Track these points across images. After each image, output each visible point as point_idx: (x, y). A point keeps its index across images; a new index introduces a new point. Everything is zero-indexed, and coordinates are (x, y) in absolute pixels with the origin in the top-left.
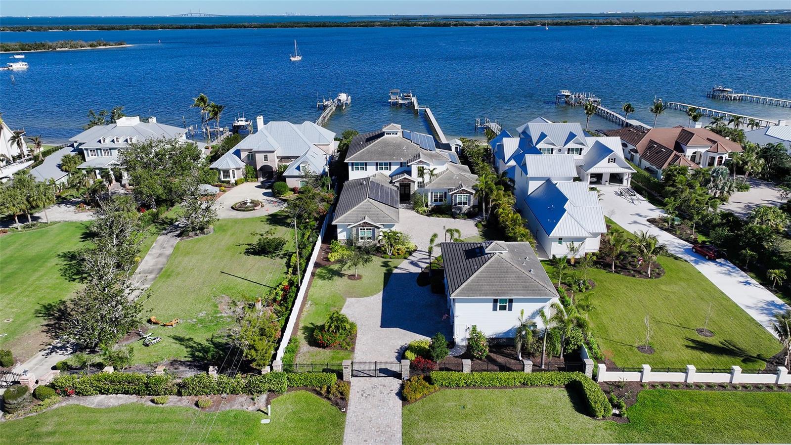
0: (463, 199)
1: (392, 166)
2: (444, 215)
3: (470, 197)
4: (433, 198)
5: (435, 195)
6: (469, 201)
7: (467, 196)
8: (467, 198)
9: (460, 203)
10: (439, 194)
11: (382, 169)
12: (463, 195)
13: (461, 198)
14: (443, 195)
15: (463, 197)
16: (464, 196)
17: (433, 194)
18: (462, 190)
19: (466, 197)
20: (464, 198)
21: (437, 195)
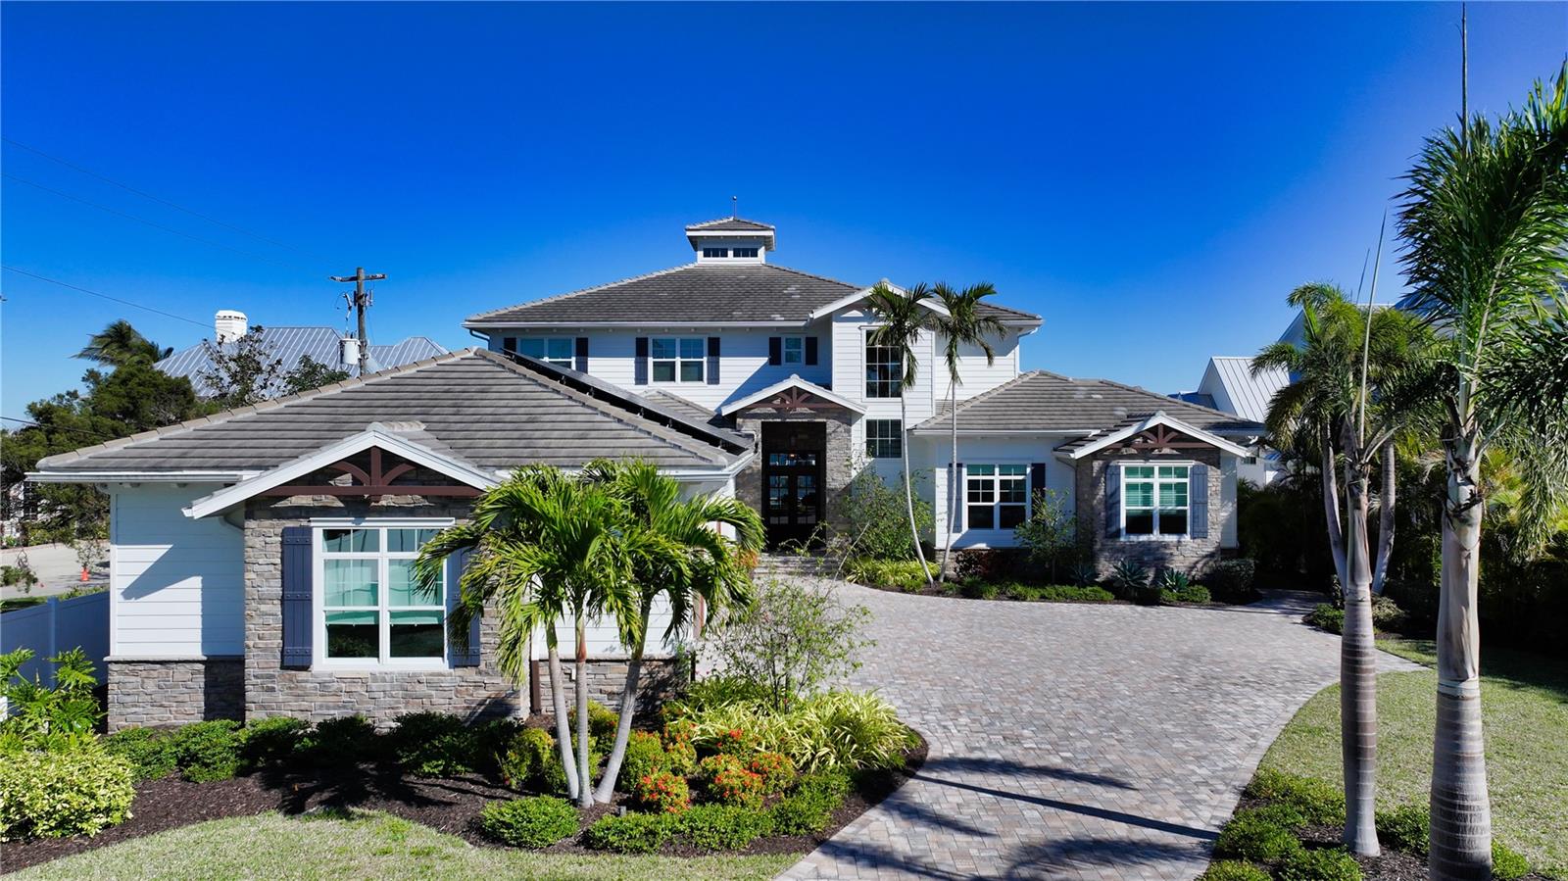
0: (1156, 493)
1: (723, 361)
2: (1050, 590)
3: (1199, 478)
4: (966, 504)
5: (972, 484)
6: (1200, 503)
7: (1182, 472)
8: (1181, 487)
9: (1140, 523)
10: (997, 478)
11: (673, 379)
12: (1156, 465)
13: (1148, 487)
14: (1024, 481)
15: (1156, 480)
16: (1164, 471)
17: (966, 478)
18: (1154, 430)
19: (1173, 480)
20: (1163, 487)
21: (989, 484)
